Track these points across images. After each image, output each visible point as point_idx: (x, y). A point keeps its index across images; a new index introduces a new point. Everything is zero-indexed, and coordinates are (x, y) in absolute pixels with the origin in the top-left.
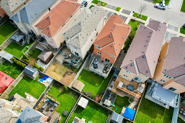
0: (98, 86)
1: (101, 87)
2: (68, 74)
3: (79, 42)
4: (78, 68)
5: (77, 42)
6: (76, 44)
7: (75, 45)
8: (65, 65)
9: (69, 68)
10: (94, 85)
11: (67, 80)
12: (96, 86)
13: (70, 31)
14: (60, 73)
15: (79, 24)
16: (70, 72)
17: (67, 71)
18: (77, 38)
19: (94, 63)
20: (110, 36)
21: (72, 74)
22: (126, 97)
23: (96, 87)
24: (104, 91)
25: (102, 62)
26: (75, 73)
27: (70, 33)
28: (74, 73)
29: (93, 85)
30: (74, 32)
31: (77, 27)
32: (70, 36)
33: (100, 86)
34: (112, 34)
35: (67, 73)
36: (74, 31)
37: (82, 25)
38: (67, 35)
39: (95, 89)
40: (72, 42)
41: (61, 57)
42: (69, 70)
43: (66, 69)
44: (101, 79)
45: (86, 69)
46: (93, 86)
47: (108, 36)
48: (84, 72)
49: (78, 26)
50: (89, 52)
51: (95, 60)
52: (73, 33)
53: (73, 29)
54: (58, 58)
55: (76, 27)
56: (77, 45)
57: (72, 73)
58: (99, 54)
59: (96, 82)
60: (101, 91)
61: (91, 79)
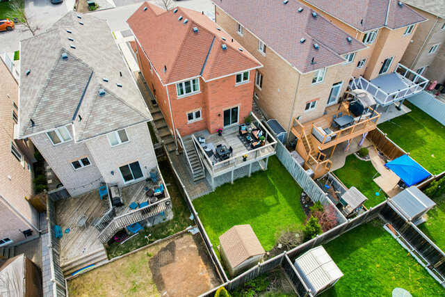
0: (277, 198)
1: (285, 196)
2: (163, 260)
3: (122, 102)
4: (171, 216)
5: (115, 105)
6: (117, 119)
7: (116, 124)
8: (119, 249)
9: (144, 243)
10: (267, 208)
11: (184, 280)
12: (273, 206)
13: (47, 103)
14: (134, 290)
15: (65, 58)
16: (165, 249)
17: (147, 259)
18: (103, 94)
19: (208, 150)
20: (195, 29)
21: (178, 248)
23: (278, 207)
24: (303, 194)
25: (220, 134)
26: (182, 235)
27: (55, 105)
28: (181, 240)
29: (265, 212)
30: (67, 93)
31: (67, 72)
32: (66, 117)
33: (279, 194)
34: (193, 22)
35: (155, 264)
36: (63, 90)
37: (78, 57)
38: (48, 120)
39: (281, 214)
40: (97, 122)
41: (81, 240)
42: (153, 251)
43: (137, 258)
44: (258, 177)
46: (270, 214)
49: (66, 66)
52: (66, 100)
53: (54, 88)
54: (68, 256)
55: (61, 73)
56: (125, 114)
57: (171, 248)
58: (195, 120)
59: (262, 197)
60: (297, 202)
61: (241, 202)
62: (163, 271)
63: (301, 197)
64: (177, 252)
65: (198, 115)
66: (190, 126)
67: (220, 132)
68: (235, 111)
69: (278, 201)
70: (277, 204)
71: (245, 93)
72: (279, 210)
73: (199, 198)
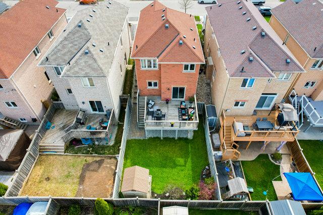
0: (186, 162)
1: (193, 163)
2: (91, 168)
3: (95, 61)
4: (112, 143)
5: (91, 62)
6: (88, 70)
7: (86, 73)
8: (73, 150)
9: (88, 152)
10: (175, 165)
11: (95, 185)
12: (180, 166)
13: (59, 50)
14: (67, 177)
15: (80, 26)
16: (96, 162)
17: (84, 163)
18: (87, 53)
19: (152, 110)
20: (167, 25)
21: (104, 165)
22: (260, 156)
23: (183, 168)
24: (207, 167)
25: (167, 103)
26: (111, 158)
27: (62, 53)
28: (109, 160)
29: (172, 168)
30: (72, 47)
31: (77, 35)
32: (65, 61)
33: (189, 160)
34: (167, 20)
35: (87, 167)
36: (71, 45)
37: (87, 27)
38: (55, 60)
39: (182, 174)
40: (76, 69)
41: (56, 136)
42: (90, 159)
43: (79, 160)
44: (182, 142)
45: (133, 138)
46: (174, 170)
47: (160, 28)
48: (133, 147)
49: (78, 31)
50: (125, 96)
51: (148, 104)
52: (69, 51)
53: (67, 42)
54: (46, 141)
55: (74, 34)
56: (94, 69)
57: (100, 163)
58: (153, 87)
59: (176, 156)
60: (199, 170)
61: (160, 154)
62: (88, 174)
63: (205, 168)
64: (102, 167)
65: (155, 84)
66: (149, 90)
67: (167, 101)
68: (182, 90)
69: (186, 164)
70: (184, 166)
71: (191, 79)
72: (182, 171)
73: (135, 140)
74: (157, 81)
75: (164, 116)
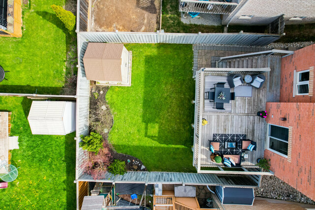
0: (152, 137)
1: (151, 148)
4: (185, 20)
10: (147, 121)
12: (146, 128)
19: (237, 82)
21: (146, 14)
23: (143, 132)
24: (143, 167)
26: (158, 23)
28: (154, 21)
29: (144, 116)
33: (155, 144)
39: (134, 130)
44: (186, 135)
45: (196, 55)
46: (140, 120)
48: (178, 54)
50: (281, 28)
57: (151, 9)
58: (297, 82)
59: (162, 124)
60: (138, 155)
61: (166, 99)
63: (142, 164)
64: (144, 12)
65: (304, 89)
66: (291, 75)
67: (263, 114)
68: (283, 149)
69: (149, 137)
70: (146, 133)
71: (305, 177)
72: (138, 131)
73: (192, 58)
74: (310, 93)
75: (220, 107)
